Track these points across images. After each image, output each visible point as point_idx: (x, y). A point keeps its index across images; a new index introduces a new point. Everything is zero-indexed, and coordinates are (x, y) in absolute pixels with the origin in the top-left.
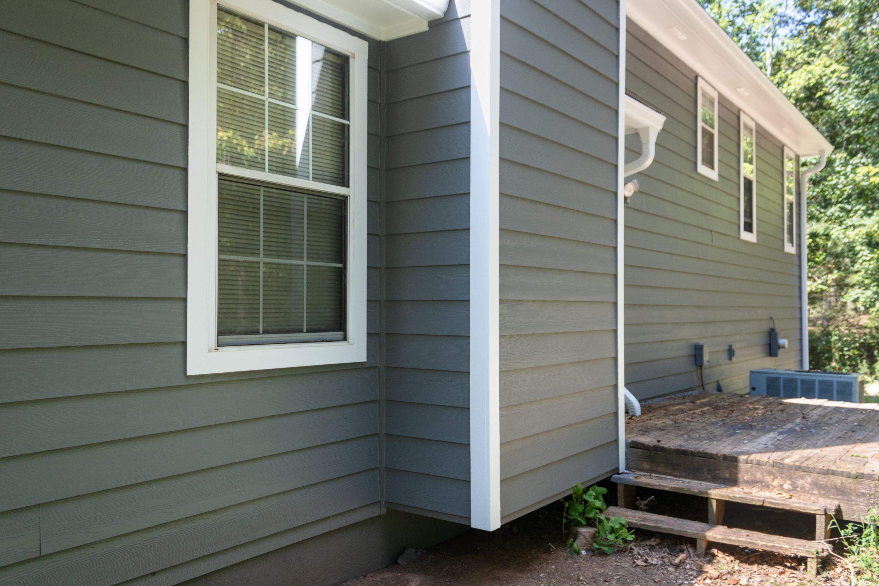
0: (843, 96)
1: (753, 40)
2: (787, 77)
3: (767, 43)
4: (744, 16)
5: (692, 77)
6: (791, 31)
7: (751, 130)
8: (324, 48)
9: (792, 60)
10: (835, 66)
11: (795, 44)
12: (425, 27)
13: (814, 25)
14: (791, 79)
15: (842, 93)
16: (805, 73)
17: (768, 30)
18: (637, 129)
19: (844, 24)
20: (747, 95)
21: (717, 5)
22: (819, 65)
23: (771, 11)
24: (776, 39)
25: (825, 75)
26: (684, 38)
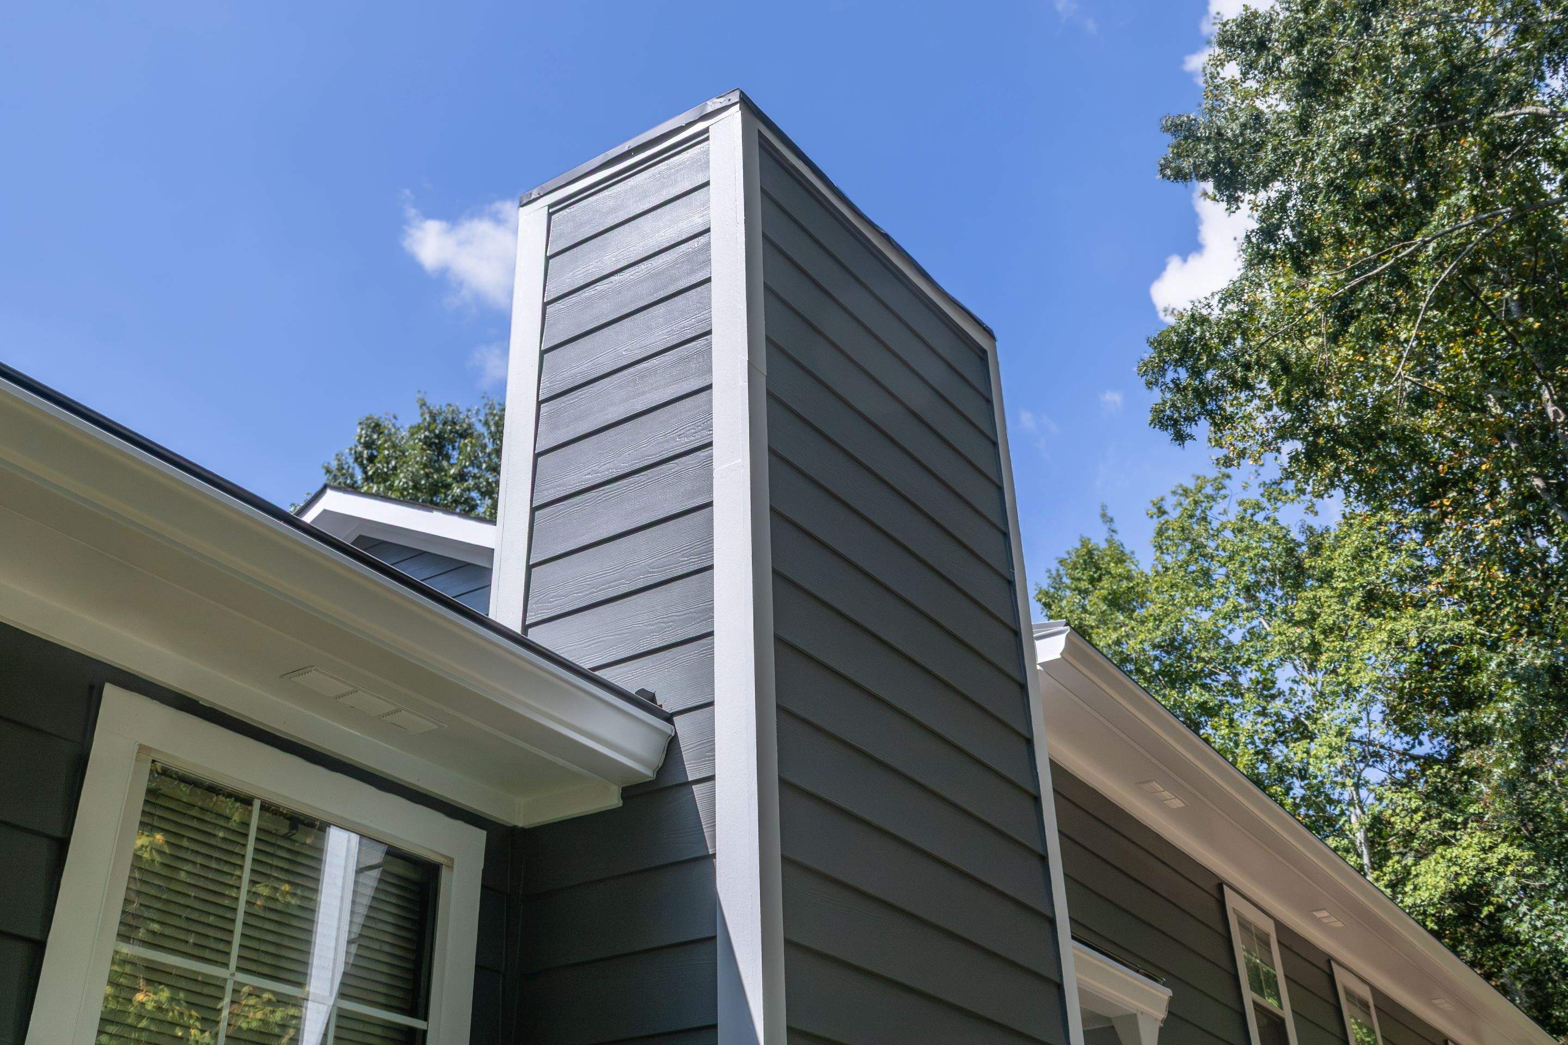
0: (1539, 917)
1: (1318, 790)
2: (1407, 870)
3: (1346, 797)
4: (1285, 743)
5: (1210, 886)
6: (1391, 772)
7: (1364, 1005)
8: (385, 848)
9: (1409, 836)
10: (1503, 849)
11: (1406, 802)
12: (614, 801)
13: (1437, 762)
14: (1417, 876)
15: (1536, 912)
16: (1443, 864)
17: (1344, 771)
18: (1109, 1019)
19: (1498, 763)
20: (1339, 924)
21: (1226, 722)
22: (1469, 846)
23: (1340, 733)
24: (1363, 793)
25: (1488, 870)
26: (1177, 803)
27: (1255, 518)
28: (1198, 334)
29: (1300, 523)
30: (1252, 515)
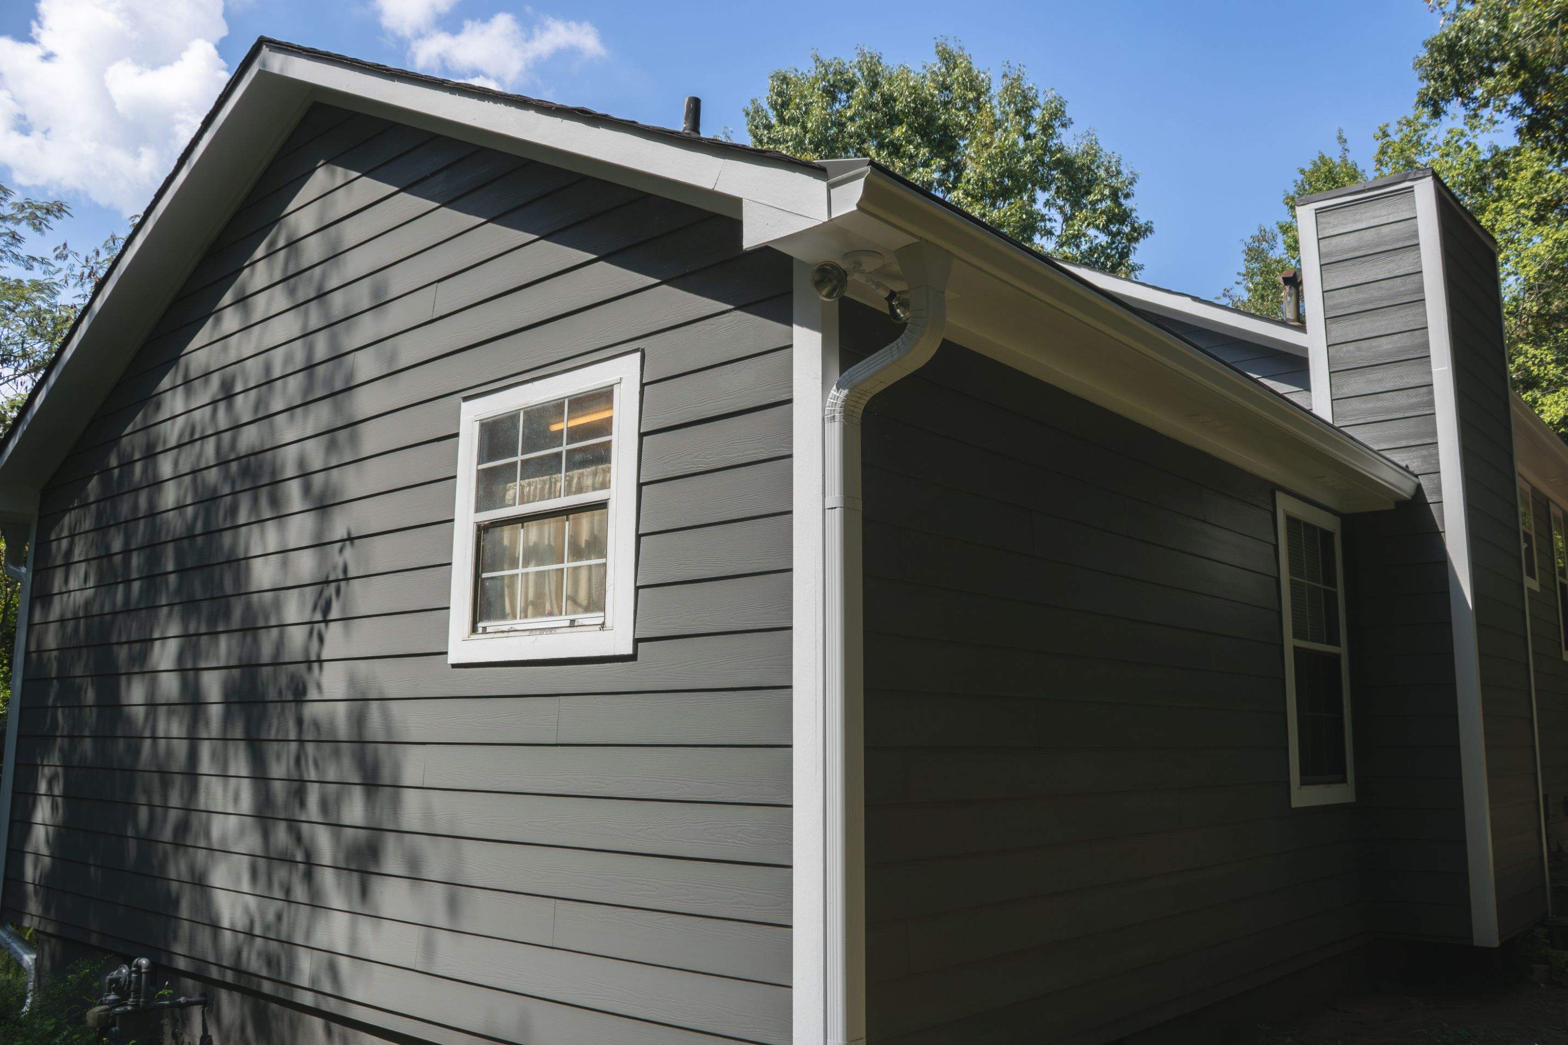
27: (1459, 143)
28: (1464, 41)
29: (1488, 144)
30: (1457, 141)
